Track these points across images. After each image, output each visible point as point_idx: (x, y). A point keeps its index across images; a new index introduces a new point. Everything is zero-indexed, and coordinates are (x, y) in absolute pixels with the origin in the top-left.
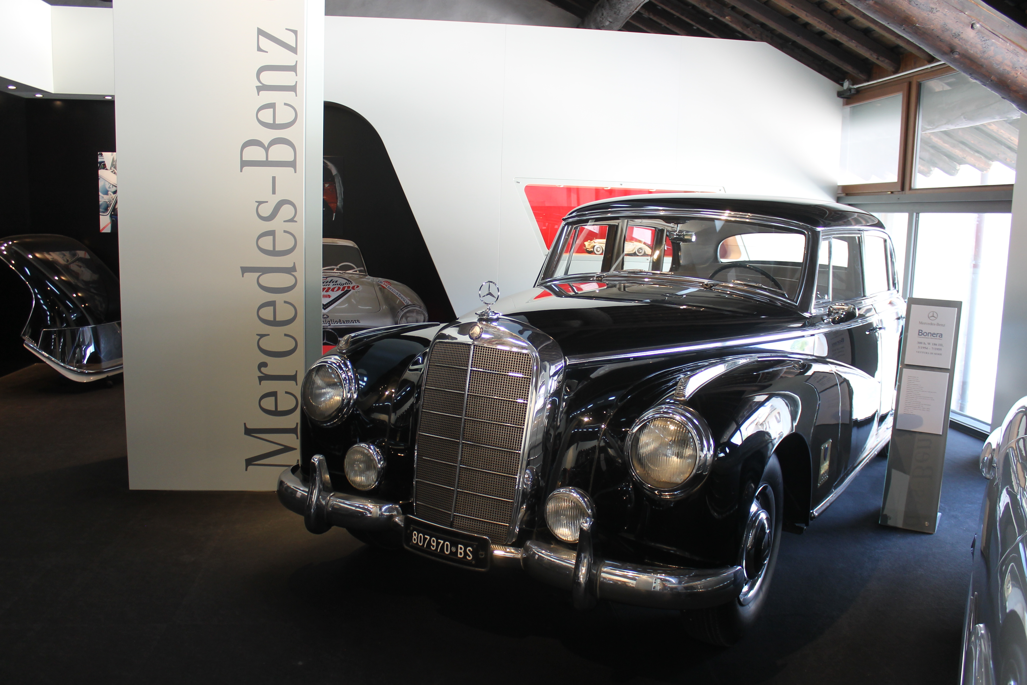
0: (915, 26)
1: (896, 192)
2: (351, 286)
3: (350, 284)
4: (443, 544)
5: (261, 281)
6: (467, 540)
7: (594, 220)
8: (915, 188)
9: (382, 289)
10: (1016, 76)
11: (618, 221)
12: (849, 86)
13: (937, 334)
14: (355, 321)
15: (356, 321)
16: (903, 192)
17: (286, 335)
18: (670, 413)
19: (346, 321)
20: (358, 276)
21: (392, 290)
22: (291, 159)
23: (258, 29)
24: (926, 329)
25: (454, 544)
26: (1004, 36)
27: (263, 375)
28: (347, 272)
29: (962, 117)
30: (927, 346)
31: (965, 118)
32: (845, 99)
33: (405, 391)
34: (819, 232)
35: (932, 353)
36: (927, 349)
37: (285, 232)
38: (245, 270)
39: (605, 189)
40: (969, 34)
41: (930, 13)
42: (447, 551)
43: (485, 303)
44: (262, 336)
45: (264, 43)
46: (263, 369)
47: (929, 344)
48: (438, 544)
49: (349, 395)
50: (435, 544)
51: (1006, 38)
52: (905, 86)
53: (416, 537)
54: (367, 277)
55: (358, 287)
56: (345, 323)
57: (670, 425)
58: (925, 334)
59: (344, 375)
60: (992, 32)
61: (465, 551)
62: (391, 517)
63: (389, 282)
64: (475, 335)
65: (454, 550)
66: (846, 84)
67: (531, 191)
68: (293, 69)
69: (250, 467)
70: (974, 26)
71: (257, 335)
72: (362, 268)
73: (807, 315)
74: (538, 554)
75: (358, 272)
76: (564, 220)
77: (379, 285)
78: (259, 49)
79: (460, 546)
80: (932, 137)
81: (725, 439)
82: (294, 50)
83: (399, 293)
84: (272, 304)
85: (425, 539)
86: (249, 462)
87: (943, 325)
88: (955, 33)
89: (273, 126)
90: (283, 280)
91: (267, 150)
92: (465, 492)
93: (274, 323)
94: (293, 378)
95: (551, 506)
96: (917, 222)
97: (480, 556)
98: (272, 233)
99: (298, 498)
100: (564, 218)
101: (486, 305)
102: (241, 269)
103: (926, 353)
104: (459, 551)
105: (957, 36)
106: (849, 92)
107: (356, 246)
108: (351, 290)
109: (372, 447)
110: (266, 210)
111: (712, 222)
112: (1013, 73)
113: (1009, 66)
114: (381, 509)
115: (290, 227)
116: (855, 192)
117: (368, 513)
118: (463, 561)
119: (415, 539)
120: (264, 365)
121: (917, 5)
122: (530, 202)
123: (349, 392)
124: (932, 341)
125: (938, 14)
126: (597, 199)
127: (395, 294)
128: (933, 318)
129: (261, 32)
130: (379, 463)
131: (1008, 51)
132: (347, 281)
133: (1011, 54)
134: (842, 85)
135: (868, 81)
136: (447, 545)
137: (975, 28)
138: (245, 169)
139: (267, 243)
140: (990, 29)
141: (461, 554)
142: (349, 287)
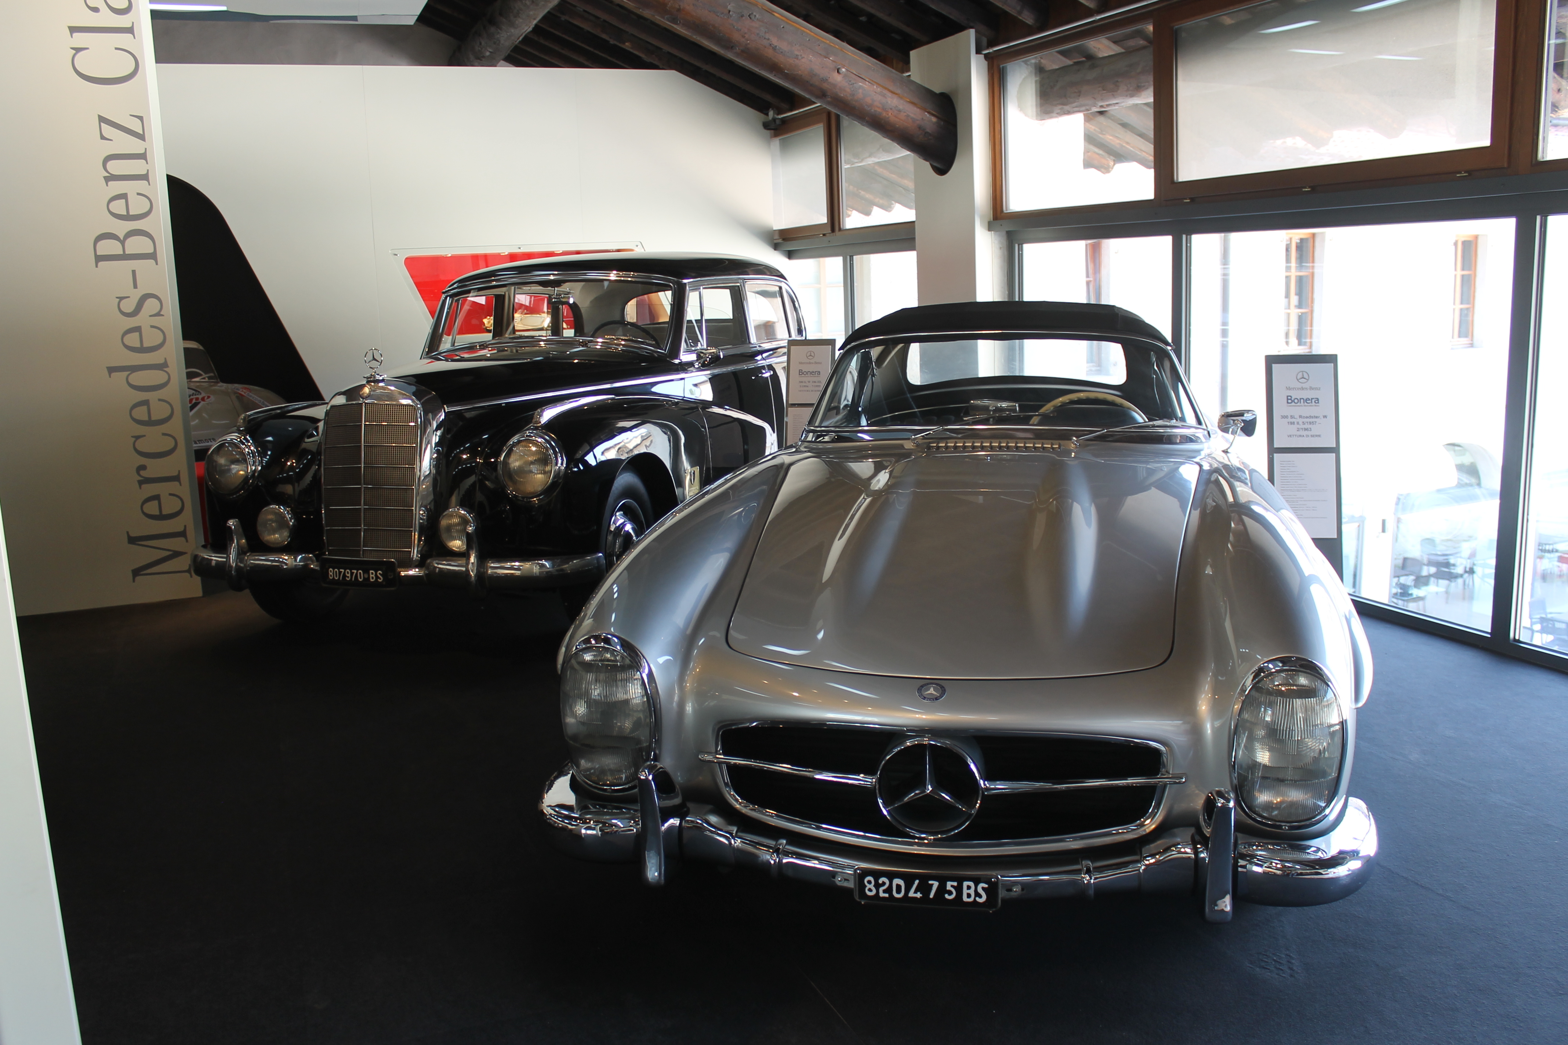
0: (784, 72)
1: (828, 234)
2: (200, 397)
3: (198, 395)
4: (357, 574)
5: (130, 380)
6: (376, 565)
7: (477, 290)
8: (845, 228)
9: (240, 397)
10: (887, 116)
11: (504, 289)
12: (773, 116)
13: (816, 372)
14: (210, 439)
15: (212, 440)
16: (834, 234)
17: (164, 434)
18: (533, 436)
19: (198, 441)
20: (207, 384)
21: (253, 398)
22: (151, 251)
23: (99, 116)
24: (805, 368)
25: (366, 571)
26: (870, 79)
27: (143, 479)
28: (194, 380)
29: (881, 149)
30: (807, 384)
31: (883, 151)
32: (772, 131)
33: (307, 459)
34: (685, 284)
35: (812, 391)
36: (808, 387)
37: (152, 327)
38: (111, 370)
39: (502, 254)
40: (837, 78)
41: (796, 60)
42: (361, 578)
43: (371, 368)
44: (137, 438)
45: (107, 130)
46: (142, 473)
47: (809, 382)
48: (352, 574)
49: (254, 468)
50: (349, 575)
51: (873, 81)
52: (824, 116)
53: (333, 573)
54: (219, 385)
55: (209, 397)
56: (197, 444)
57: (532, 447)
58: (805, 373)
59: (247, 450)
60: (859, 76)
61: (376, 575)
62: (306, 567)
63: (248, 389)
64: (366, 395)
65: (366, 576)
66: (771, 113)
67: (412, 263)
68: (143, 156)
69: (138, 578)
70: (840, 71)
71: (132, 437)
72: (212, 374)
73: (677, 361)
74: (438, 567)
75: (207, 380)
76: (444, 293)
77: (235, 393)
78: (103, 137)
79: (371, 571)
80: (876, 167)
81: (578, 456)
82: (142, 137)
83: (262, 400)
84: (146, 403)
85: (340, 573)
86: (136, 572)
87: (820, 363)
88: (823, 78)
89: (128, 217)
90: (157, 377)
91: (123, 243)
92: (370, 529)
93: (150, 423)
94: (176, 478)
95: (444, 522)
96: (852, 265)
97: (390, 577)
98: (138, 329)
99: (213, 566)
100: (444, 291)
101: (371, 369)
102: (108, 370)
103: (808, 391)
104: (371, 576)
105: (825, 80)
106: (774, 123)
107: (201, 348)
108: (199, 403)
109: (281, 507)
110: (129, 306)
111: (601, 283)
112: (884, 114)
113: (879, 108)
114: (296, 560)
115: (156, 321)
116: (792, 236)
117: (284, 565)
118: (376, 584)
119: (331, 576)
120: (142, 467)
121: (782, 52)
122: (412, 277)
123: (253, 465)
124: (812, 379)
125: (803, 60)
126: (487, 267)
127: (257, 402)
128: (810, 357)
129: (102, 119)
130: (291, 521)
131: (876, 93)
132: (194, 392)
133: (880, 96)
134: (767, 114)
135: (792, 110)
136: (360, 573)
137: (841, 72)
138: (100, 264)
139: (133, 340)
140: (856, 73)
141: (373, 578)
142: (197, 399)
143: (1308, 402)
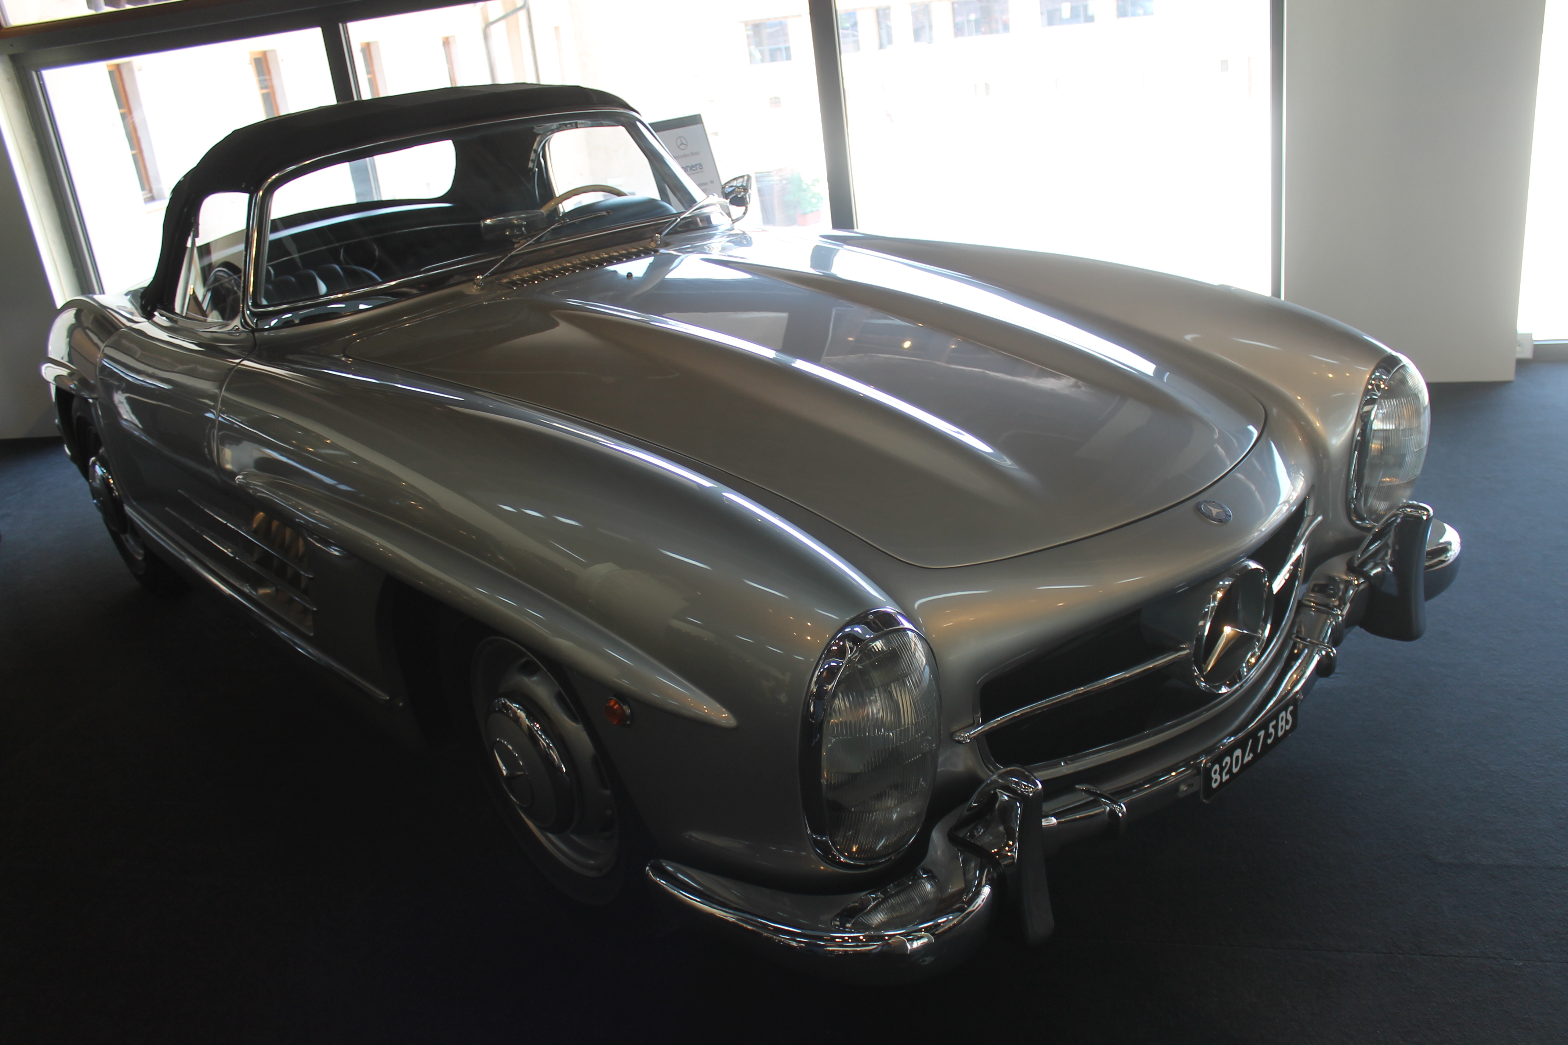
143: (694, 169)
